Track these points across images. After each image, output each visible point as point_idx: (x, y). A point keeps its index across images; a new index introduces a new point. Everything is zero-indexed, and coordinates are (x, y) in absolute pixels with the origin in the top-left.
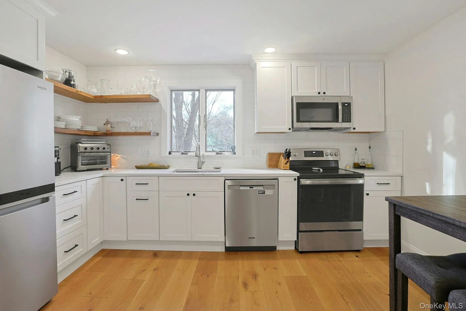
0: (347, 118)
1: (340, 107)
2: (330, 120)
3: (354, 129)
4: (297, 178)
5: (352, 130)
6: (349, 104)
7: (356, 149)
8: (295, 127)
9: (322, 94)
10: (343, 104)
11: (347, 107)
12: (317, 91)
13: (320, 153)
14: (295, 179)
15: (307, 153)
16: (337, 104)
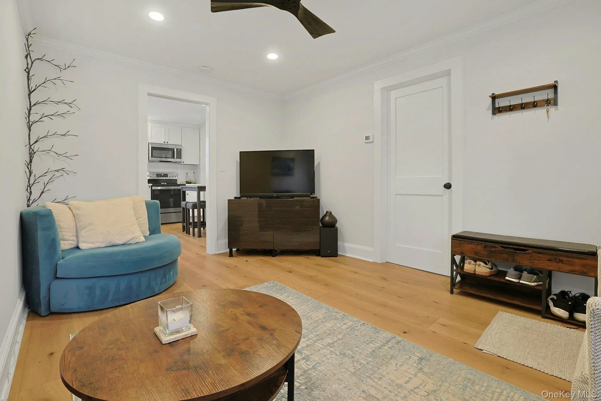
0: (179, 156)
1: (175, 150)
2: (171, 157)
3: (184, 162)
4: (150, 186)
5: (183, 163)
6: (181, 149)
7: (187, 174)
8: (150, 160)
9: (166, 143)
10: (177, 149)
11: (179, 152)
12: (163, 141)
13: (166, 175)
14: (150, 187)
15: (158, 175)
16: (174, 149)
